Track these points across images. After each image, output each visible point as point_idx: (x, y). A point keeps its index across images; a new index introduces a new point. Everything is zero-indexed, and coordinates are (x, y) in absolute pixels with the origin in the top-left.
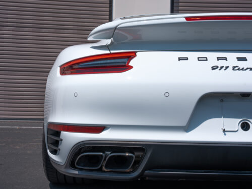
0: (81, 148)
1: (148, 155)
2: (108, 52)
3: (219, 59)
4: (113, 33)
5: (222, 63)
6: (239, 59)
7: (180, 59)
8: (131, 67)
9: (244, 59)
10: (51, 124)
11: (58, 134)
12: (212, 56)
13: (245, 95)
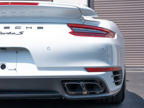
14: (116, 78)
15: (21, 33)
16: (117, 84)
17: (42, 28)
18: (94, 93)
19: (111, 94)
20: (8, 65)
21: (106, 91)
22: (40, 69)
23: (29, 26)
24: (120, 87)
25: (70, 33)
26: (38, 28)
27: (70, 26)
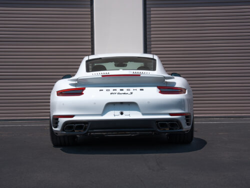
0: (66, 123)
1: (89, 125)
2: (75, 87)
3: (114, 90)
4: (77, 80)
5: (115, 92)
6: (121, 90)
7: (100, 90)
8: (83, 94)
9: (122, 90)
10: (54, 116)
11: (57, 119)
12: (111, 89)
13: (122, 103)
14: (187, 121)
15: (132, 93)
16: (188, 124)
17: (143, 90)
18: (173, 129)
19: (184, 130)
20: (125, 112)
21: (181, 128)
22: (143, 114)
23: (135, 88)
24: (190, 126)
25: (160, 92)
26: (141, 90)
27: (159, 88)
